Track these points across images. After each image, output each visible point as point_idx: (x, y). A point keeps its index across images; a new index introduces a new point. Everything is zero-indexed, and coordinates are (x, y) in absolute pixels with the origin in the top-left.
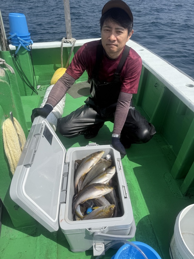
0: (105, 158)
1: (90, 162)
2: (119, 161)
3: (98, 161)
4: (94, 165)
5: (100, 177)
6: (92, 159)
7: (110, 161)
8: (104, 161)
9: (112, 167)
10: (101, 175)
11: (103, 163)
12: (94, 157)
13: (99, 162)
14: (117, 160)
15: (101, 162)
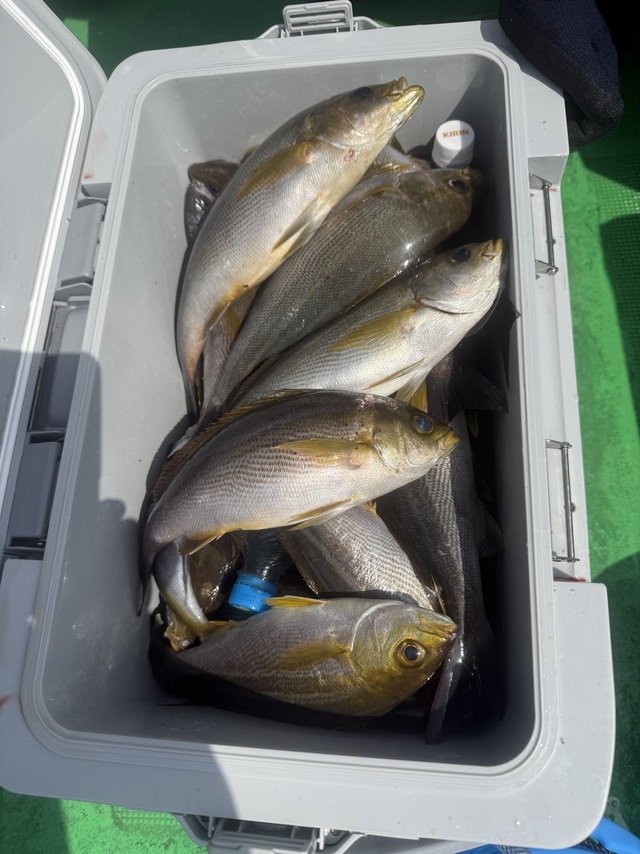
0: (425, 152)
1: (276, 191)
2: (546, 189)
3: (347, 180)
4: (319, 215)
5: (357, 334)
6: (301, 166)
7: (459, 184)
8: (411, 186)
9: (476, 252)
10: (368, 315)
11: (400, 204)
12: (314, 142)
13: (360, 194)
14: (532, 177)
15: (377, 194)
